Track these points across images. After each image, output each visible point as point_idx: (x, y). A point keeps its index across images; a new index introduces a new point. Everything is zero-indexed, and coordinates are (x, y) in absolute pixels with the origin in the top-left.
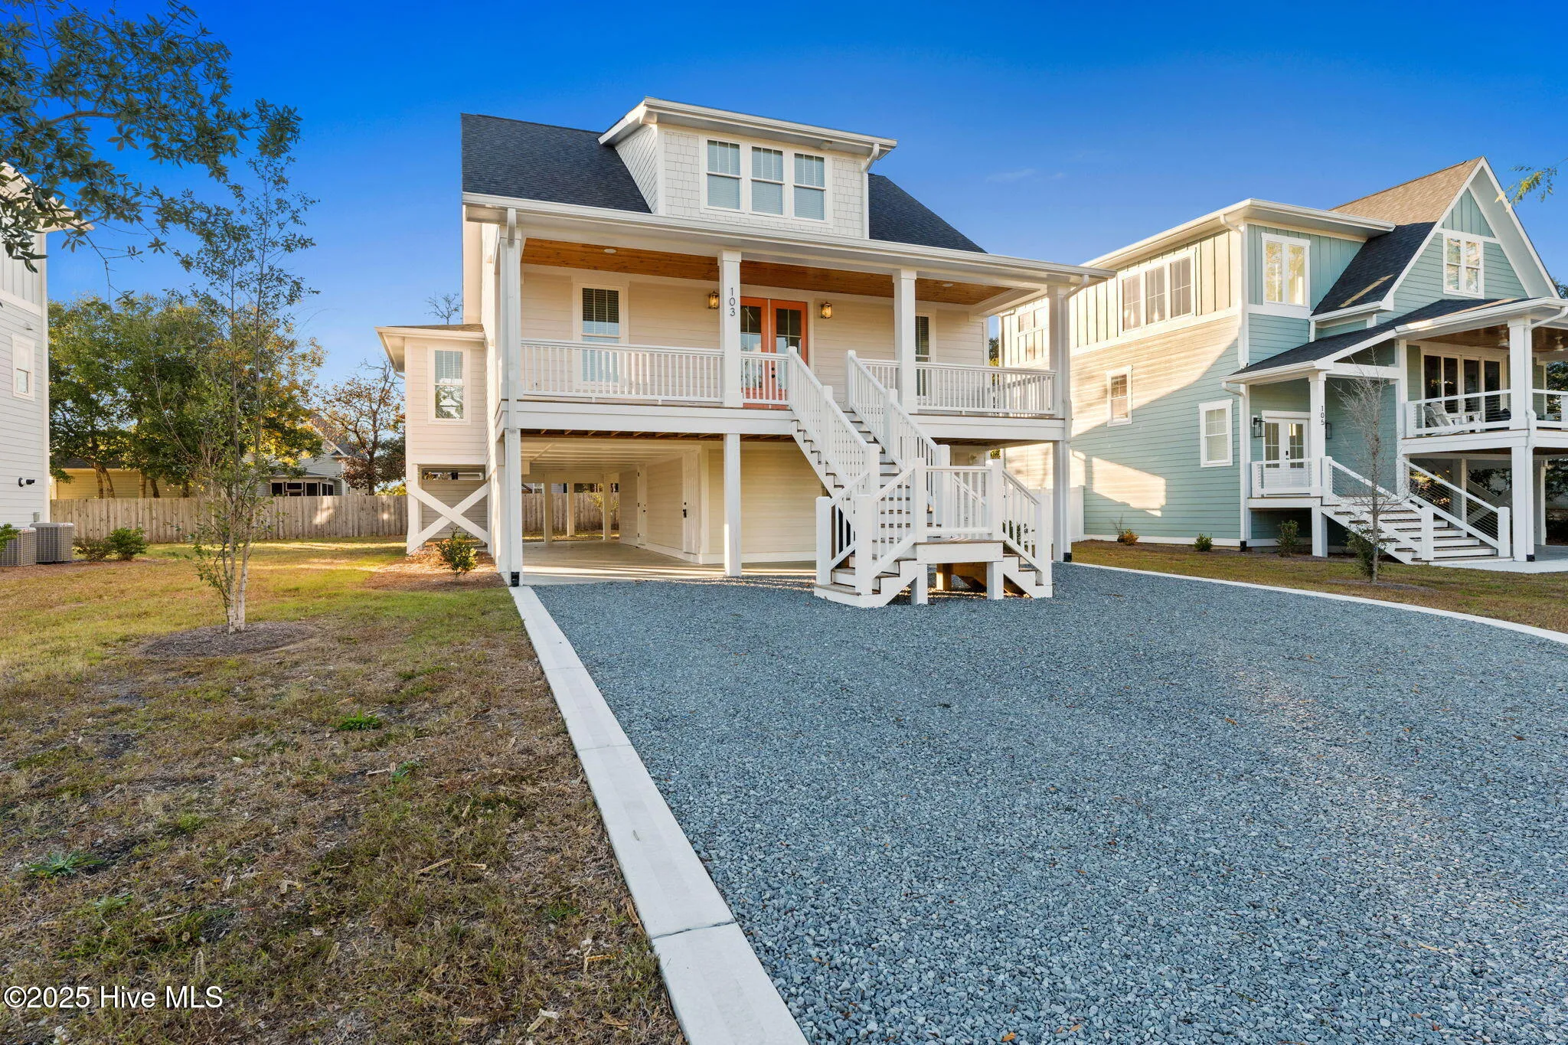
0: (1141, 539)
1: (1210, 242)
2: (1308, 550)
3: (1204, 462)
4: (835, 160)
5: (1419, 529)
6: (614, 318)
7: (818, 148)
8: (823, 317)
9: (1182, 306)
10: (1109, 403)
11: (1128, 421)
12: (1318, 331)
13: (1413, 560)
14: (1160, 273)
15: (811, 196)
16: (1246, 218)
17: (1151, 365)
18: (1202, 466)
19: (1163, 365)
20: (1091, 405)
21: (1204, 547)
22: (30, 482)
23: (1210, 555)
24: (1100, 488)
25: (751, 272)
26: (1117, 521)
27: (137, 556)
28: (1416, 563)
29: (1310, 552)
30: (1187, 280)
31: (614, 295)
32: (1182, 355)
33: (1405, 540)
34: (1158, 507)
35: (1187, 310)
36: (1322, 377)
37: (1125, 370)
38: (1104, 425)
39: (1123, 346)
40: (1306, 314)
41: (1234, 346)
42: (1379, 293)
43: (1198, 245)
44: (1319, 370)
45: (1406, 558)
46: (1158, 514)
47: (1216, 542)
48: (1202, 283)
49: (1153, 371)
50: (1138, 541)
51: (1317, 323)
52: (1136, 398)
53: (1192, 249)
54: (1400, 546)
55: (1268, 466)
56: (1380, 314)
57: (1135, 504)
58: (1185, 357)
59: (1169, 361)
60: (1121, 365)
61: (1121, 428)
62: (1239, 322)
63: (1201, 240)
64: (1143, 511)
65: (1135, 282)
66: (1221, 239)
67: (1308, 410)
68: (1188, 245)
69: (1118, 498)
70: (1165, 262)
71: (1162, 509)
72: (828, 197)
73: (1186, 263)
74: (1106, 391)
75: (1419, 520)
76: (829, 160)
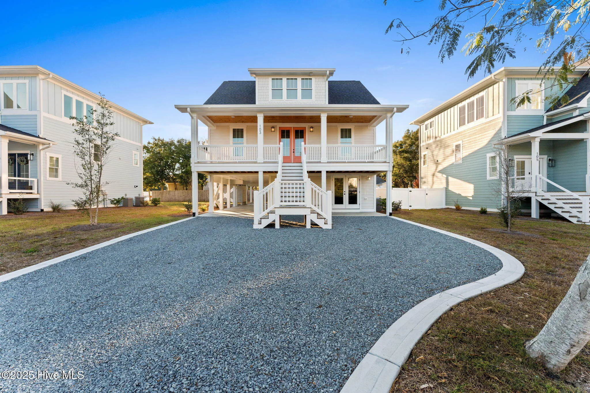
0: (463, 208)
1: (492, 87)
2: (529, 215)
3: (488, 178)
4: (316, 78)
5: (581, 207)
6: (242, 137)
7: (309, 75)
8: (311, 131)
9: (480, 115)
10: (454, 155)
11: (461, 162)
12: (547, 120)
13: (578, 221)
14: (473, 103)
15: (307, 93)
16: (506, 75)
17: (469, 140)
18: (488, 179)
19: (473, 140)
20: (448, 156)
21: (483, 212)
22: (137, 186)
23: (486, 215)
24: (451, 188)
25: (268, 119)
26: (455, 201)
27: (158, 205)
28: (579, 223)
29: (530, 216)
30: (483, 105)
31: (242, 130)
32: (480, 135)
33: (574, 212)
34: (471, 196)
35: (482, 116)
36: (537, 141)
37: (460, 142)
38: (453, 164)
39: (459, 133)
40: (543, 113)
41: (500, 130)
42: (578, 100)
43: (487, 90)
44: (536, 137)
45: (574, 220)
46: (471, 198)
47: (489, 210)
48: (489, 105)
49: (470, 142)
50: (462, 208)
51: (547, 116)
52: (464, 153)
53: (485, 91)
54: (571, 215)
55: (518, 179)
56: (580, 109)
57: (463, 195)
58: (482, 136)
59: (475, 138)
60: (459, 140)
61: (459, 164)
62: (501, 120)
63: (488, 87)
64: (466, 197)
65: (464, 107)
66: (496, 86)
67: (531, 154)
68: (483, 90)
69: (457, 192)
70: (474, 98)
71: (472, 197)
72: (313, 91)
73: (482, 98)
74: (453, 151)
75: (581, 203)
76: (314, 79)
